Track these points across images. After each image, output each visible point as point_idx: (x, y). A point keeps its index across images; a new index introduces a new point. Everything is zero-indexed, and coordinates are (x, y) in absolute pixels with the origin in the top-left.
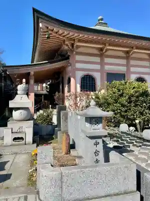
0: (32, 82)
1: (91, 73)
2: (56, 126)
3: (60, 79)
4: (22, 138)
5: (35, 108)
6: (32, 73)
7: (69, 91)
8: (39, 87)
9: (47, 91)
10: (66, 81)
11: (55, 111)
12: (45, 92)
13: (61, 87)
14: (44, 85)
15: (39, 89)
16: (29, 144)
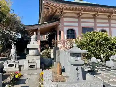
0: (39, 34)
2: (53, 59)
3: (55, 32)
5: (41, 49)
6: (39, 29)
7: (60, 39)
8: (43, 37)
9: (47, 39)
10: (58, 33)
11: (52, 50)
12: (46, 40)
13: (55, 36)
14: (46, 36)
15: (43, 38)
16: (38, 69)
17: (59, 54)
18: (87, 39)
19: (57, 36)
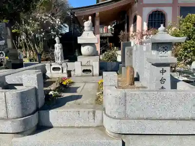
0: (97, 23)
1: (160, 9)
2: (120, 63)
3: (125, 20)
4: (90, 71)
5: (101, 49)
6: (97, 14)
7: (135, 31)
8: (104, 29)
9: (112, 33)
10: (131, 20)
12: (110, 34)
13: (126, 27)
14: (109, 27)
15: (104, 32)
16: (96, 76)
17: (131, 54)
18: (188, 28)
19: (130, 26)
